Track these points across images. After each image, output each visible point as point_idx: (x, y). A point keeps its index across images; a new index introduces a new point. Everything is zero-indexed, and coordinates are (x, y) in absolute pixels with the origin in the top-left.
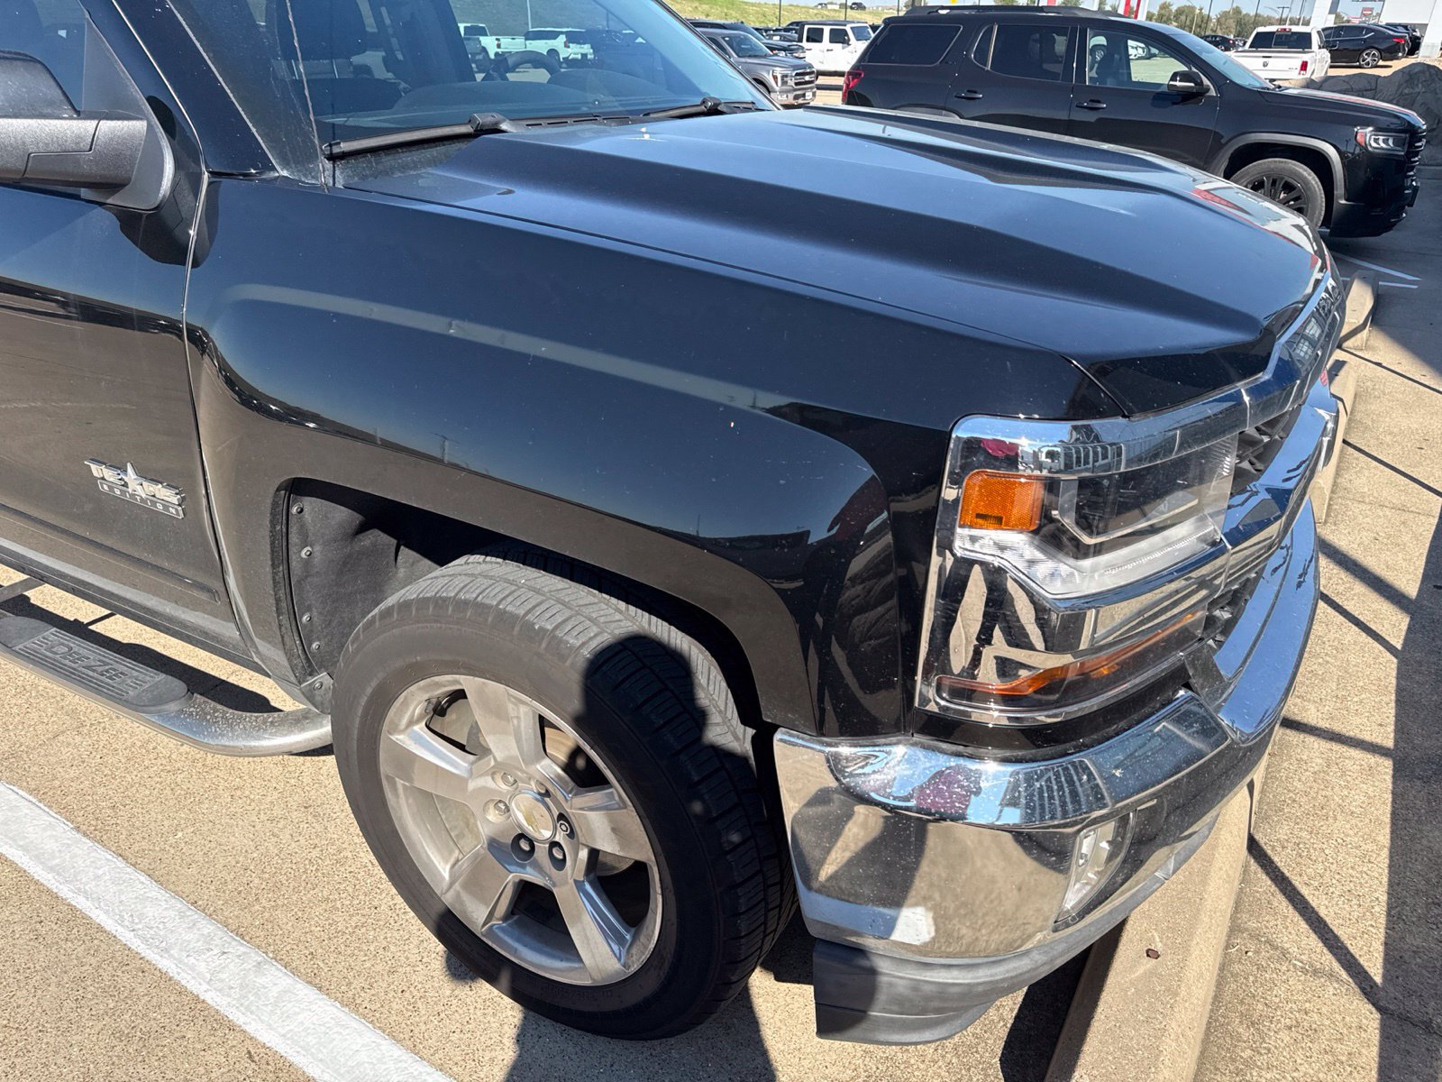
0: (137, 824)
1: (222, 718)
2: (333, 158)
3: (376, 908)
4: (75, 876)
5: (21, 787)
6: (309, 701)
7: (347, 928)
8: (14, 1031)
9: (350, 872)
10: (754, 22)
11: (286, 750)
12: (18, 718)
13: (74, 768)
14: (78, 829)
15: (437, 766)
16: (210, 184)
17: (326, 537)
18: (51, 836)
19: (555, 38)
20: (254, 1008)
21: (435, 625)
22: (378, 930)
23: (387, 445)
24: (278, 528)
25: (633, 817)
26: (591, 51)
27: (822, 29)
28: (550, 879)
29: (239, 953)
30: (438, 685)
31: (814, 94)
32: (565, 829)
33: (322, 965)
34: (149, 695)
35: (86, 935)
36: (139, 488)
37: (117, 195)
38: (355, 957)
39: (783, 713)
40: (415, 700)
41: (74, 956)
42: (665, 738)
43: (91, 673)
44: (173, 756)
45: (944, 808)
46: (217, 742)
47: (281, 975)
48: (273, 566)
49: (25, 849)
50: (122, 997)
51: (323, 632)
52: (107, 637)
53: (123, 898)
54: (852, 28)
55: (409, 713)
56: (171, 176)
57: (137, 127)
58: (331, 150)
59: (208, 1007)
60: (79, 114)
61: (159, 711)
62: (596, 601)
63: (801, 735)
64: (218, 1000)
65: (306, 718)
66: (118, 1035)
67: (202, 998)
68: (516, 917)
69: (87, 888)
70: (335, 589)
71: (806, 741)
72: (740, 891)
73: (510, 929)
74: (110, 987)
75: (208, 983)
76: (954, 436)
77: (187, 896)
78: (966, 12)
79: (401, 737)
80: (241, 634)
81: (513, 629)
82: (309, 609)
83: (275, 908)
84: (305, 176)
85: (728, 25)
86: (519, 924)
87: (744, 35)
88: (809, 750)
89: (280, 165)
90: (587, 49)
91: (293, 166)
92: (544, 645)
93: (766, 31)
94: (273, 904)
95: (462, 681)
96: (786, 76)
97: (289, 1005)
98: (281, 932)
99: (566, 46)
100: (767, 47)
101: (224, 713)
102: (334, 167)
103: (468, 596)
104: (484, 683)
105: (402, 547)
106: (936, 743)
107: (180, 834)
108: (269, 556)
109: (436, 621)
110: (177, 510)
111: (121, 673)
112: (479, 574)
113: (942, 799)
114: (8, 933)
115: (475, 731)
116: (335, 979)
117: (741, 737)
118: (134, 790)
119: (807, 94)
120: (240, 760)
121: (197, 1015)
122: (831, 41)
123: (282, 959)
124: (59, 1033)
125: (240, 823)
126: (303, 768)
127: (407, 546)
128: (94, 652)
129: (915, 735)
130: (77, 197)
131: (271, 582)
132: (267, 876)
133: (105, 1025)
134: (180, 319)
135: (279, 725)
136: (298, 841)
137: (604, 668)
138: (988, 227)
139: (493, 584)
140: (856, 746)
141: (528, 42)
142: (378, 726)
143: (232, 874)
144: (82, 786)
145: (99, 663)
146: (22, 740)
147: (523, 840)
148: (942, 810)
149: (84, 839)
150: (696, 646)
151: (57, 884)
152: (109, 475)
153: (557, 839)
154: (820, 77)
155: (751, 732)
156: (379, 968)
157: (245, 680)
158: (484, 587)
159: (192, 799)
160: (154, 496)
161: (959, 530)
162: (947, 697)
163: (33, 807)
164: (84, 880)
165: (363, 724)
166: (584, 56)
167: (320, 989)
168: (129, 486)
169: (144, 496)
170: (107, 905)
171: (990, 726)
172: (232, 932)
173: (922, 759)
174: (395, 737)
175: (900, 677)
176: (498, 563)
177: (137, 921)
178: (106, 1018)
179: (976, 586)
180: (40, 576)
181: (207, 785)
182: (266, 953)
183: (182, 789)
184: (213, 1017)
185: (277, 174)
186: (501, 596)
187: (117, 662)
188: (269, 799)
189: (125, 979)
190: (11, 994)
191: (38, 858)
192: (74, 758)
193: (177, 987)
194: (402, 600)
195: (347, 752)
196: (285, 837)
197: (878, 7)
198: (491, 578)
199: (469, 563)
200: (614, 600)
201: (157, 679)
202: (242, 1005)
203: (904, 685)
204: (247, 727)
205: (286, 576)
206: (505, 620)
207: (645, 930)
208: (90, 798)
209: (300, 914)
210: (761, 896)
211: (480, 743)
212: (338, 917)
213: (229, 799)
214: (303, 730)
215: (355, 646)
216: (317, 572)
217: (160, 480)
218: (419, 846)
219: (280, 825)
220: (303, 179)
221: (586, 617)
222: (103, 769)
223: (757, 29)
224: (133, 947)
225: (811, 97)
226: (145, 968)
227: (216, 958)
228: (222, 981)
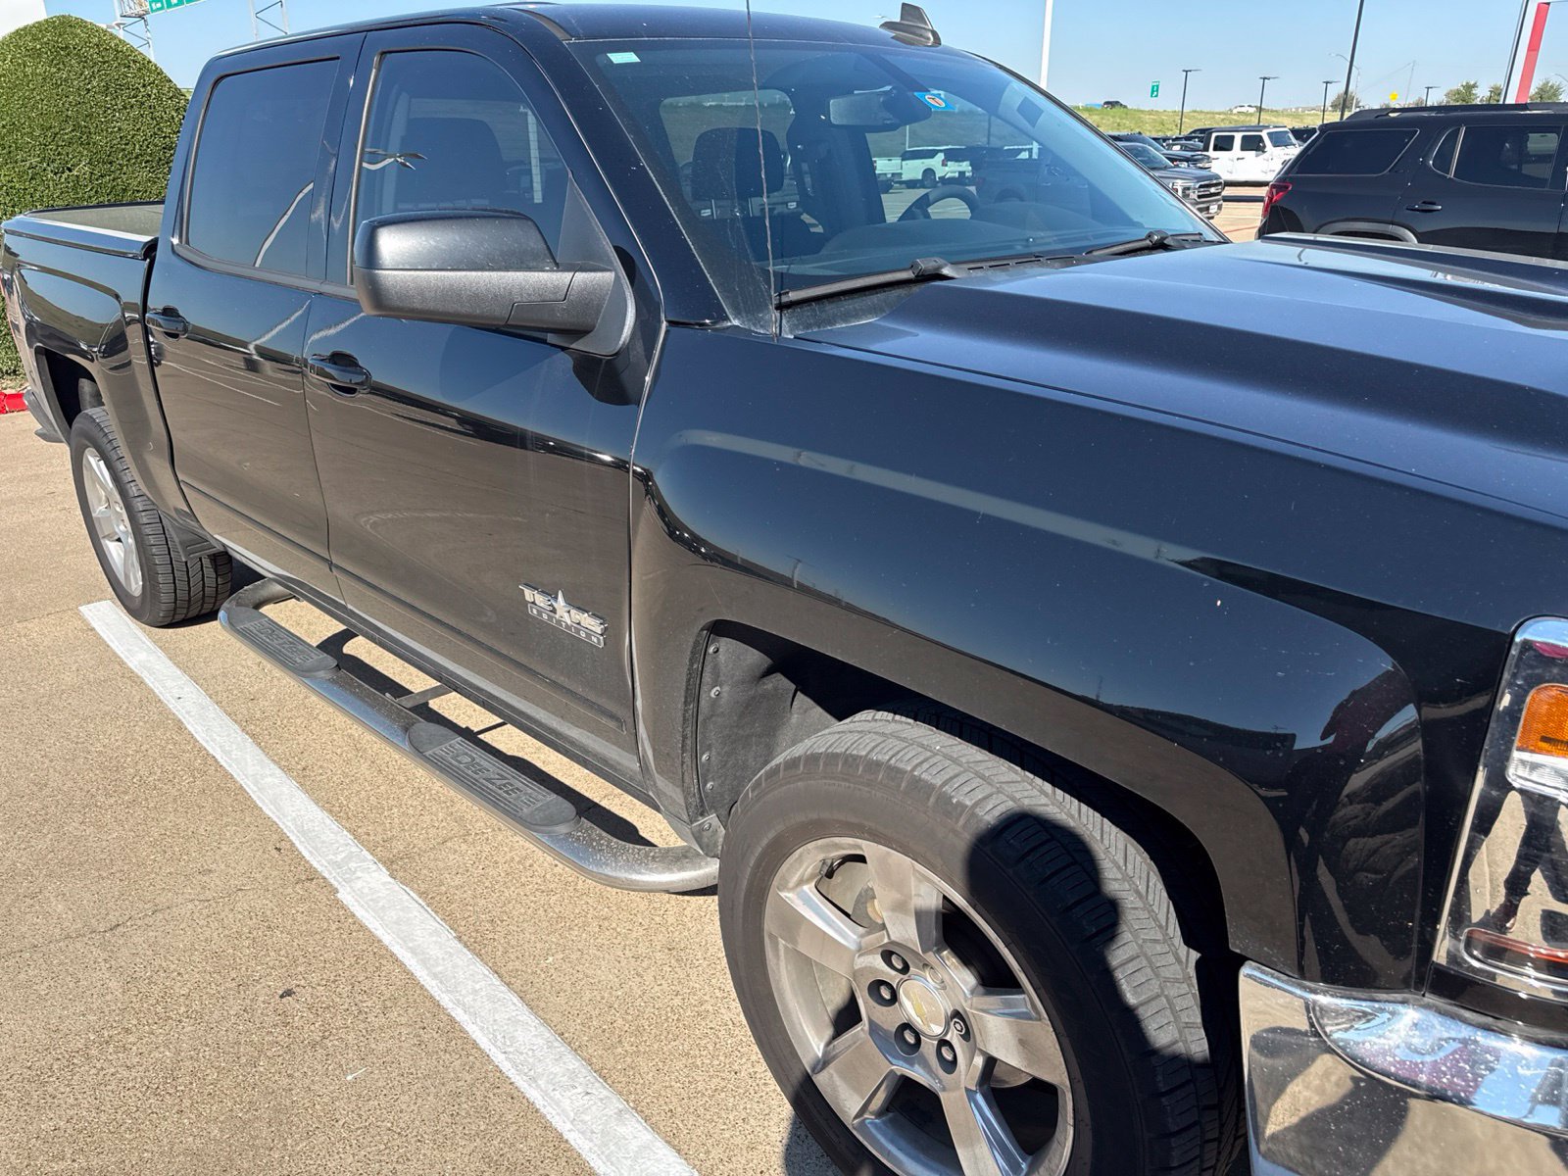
0: (513, 942)
1: (607, 846)
2: (780, 307)
3: (736, 1073)
4: (455, 987)
5: (412, 889)
6: (696, 840)
7: (706, 1089)
8: (396, 1136)
9: (711, 1028)
10: (1150, 131)
11: (664, 888)
12: (413, 819)
13: (459, 876)
14: (459, 938)
15: (825, 933)
16: (667, 332)
17: (735, 678)
18: (436, 942)
19: (932, 157)
20: (614, 1159)
21: (843, 784)
22: (737, 1097)
23: (803, 589)
24: (695, 666)
25: (1048, 1031)
26: (970, 168)
27: (1233, 137)
28: (940, 1082)
29: (602, 1097)
30: (837, 846)
31: (1220, 207)
32: (959, 1028)
33: (681, 1125)
34: (541, 814)
35: (463, 1049)
36: (566, 614)
37: (581, 341)
38: (714, 1124)
39: (1257, 945)
40: (809, 858)
41: (451, 1069)
42: (1097, 949)
43: (490, 786)
44: (548, 876)
45: (1465, 1092)
46: (601, 871)
47: (641, 1128)
48: (686, 703)
49: (413, 951)
50: (493, 1121)
51: (718, 772)
52: (494, 748)
53: (497, 1017)
54: (1268, 134)
55: (799, 874)
56: (632, 324)
57: (608, 277)
58: (780, 299)
59: (571, 1149)
60: (559, 267)
61: (550, 832)
62: (1019, 779)
63: (1276, 974)
64: (579, 1142)
65: (686, 857)
66: (486, 1158)
67: (566, 1137)
68: (891, 1115)
69: (465, 1000)
70: (735, 730)
71: (1283, 981)
72: (1174, 1142)
73: (883, 1127)
74: (481, 1107)
75: (572, 1122)
76: (1518, 639)
77: (555, 1026)
78: (1425, 114)
79: (790, 895)
80: (640, 766)
81: (928, 799)
82: (709, 748)
83: (637, 1053)
84: (755, 325)
85: (1123, 136)
86: (893, 1122)
87: (1142, 147)
88: (1287, 994)
89: (732, 314)
90: (965, 167)
91: (744, 315)
92: (962, 822)
93: (1165, 140)
94: (635, 1049)
95: (863, 847)
96: (1188, 189)
97: (649, 1163)
98: (642, 1082)
99: (944, 164)
100: (1168, 158)
101: (609, 842)
102: (781, 316)
103: (880, 757)
104: (888, 853)
105: (799, 693)
106: (1456, 1009)
107: (551, 959)
108: (683, 693)
109: (844, 780)
110: (598, 639)
111: (518, 789)
112: (891, 734)
113: (1464, 1081)
114: (396, 1034)
115: (863, 900)
116: (694, 1144)
117: (1184, 960)
118: (510, 906)
119: (1211, 207)
120: (609, 889)
121: (561, 1155)
122: (1242, 149)
123: (642, 1112)
124: (435, 1147)
125: (607, 955)
126: (668, 905)
127: (802, 692)
128: (494, 765)
129: (1427, 995)
130: (544, 342)
131: (682, 719)
132: (630, 1017)
133: (476, 1147)
134: (627, 460)
135: (659, 861)
136: (661, 985)
137: (1030, 858)
138: (1544, 388)
139: (906, 747)
140: (1348, 998)
141: (904, 163)
142: (768, 881)
143: (597, 1012)
144: (465, 896)
145: (497, 777)
146: (415, 842)
147: (908, 1031)
148: (1463, 1094)
149: (465, 950)
150: (1132, 845)
151: (440, 992)
152: (541, 600)
153: (948, 1038)
154: (1226, 188)
155: (1195, 955)
156: (738, 1141)
157: (616, 805)
158: (897, 749)
159: (563, 924)
160: (579, 624)
161: (1516, 755)
162: (1480, 956)
163: (422, 910)
164: (464, 992)
165: (754, 874)
166: (962, 173)
167: (679, 1151)
168: (558, 612)
169: (569, 623)
170: (482, 1022)
171: (1523, 995)
172: (595, 1072)
173: (1438, 1027)
174: (783, 894)
175: (1417, 922)
176: (909, 724)
177: (508, 1043)
178: (478, 1140)
179: (1513, 817)
180: (449, 683)
181: (577, 911)
182: (627, 1101)
183: (555, 912)
184: (575, 1159)
185: (729, 324)
186: (917, 762)
187: (513, 777)
188: (634, 935)
189: (495, 1102)
190: (396, 1097)
191: (424, 962)
192: (459, 866)
193: (543, 1121)
194: (809, 752)
195: (733, 901)
196: (649, 978)
197: (1297, 109)
198: (904, 740)
199: (876, 720)
200: (1039, 781)
201: (548, 799)
202: (603, 1153)
203: (1422, 933)
204: (630, 859)
205: (695, 715)
206: (919, 788)
207: (1047, 1161)
208: (471, 908)
209: (660, 1064)
210: (1197, 1152)
211: (867, 914)
212: (698, 1075)
213: (597, 929)
214: (682, 869)
215: (756, 793)
216: (722, 713)
217: (587, 609)
218: (794, 1016)
219: (644, 965)
220: (753, 328)
221: (1008, 796)
222: (484, 880)
223: (1154, 139)
224: (504, 1070)
225: (1216, 210)
226: (514, 1095)
227: (580, 1097)
228: (584, 1122)
